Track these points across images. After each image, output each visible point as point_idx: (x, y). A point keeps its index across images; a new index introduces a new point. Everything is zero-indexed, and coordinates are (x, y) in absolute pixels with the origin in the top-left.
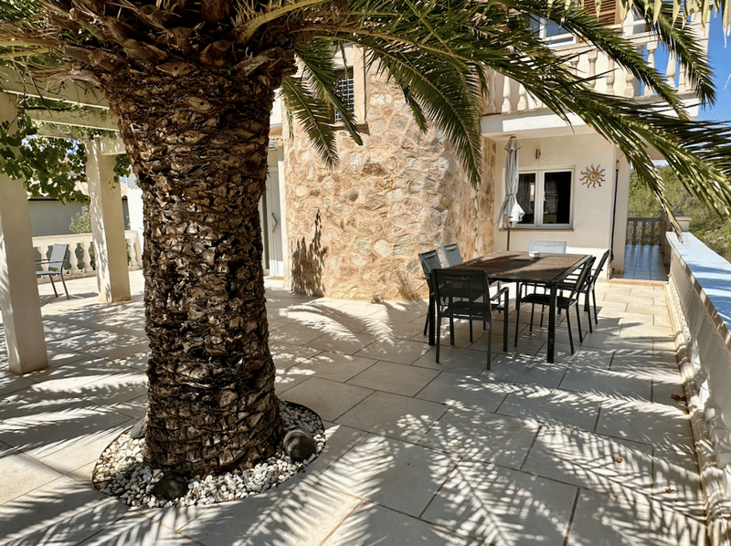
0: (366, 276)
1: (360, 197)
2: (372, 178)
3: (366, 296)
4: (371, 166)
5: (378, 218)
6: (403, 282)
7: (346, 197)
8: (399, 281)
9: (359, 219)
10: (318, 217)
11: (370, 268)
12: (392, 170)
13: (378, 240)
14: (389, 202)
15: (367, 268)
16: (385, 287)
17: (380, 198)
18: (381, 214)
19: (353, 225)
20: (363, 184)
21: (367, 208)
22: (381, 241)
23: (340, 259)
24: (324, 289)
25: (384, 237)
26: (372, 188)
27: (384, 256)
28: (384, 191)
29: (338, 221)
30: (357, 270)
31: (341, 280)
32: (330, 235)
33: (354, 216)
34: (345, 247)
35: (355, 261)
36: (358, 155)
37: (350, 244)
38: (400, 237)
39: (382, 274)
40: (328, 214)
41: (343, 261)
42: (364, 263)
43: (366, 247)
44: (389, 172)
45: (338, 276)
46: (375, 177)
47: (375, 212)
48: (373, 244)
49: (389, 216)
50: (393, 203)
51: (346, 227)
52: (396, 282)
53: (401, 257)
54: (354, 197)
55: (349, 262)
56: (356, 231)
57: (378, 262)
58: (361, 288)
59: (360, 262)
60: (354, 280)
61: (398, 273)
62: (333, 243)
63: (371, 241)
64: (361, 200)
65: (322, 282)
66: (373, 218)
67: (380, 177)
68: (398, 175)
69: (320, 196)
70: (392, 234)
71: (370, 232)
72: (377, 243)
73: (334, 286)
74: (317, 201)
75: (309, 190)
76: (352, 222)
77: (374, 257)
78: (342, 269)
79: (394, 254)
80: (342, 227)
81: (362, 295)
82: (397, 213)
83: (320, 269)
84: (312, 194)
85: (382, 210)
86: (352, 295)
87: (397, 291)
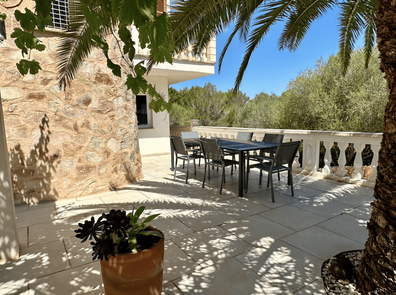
0: (102, 171)
1: (93, 102)
2: (103, 86)
3: (104, 187)
4: (102, 75)
5: (109, 120)
6: (127, 170)
7: (79, 101)
8: (125, 170)
9: (93, 122)
10: (44, 121)
11: (105, 163)
12: (116, 81)
13: (110, 138)
14: (115, 107)
15: (103, 164)
16: (117, 176)
17: (110, 104)
18: (110, 117)
19: (88, 127)
20: (95, 91)
21: (99, 112)
22: (112, 139)
23: (76, 160)
24: (56, 193)
25: (114, 135)
26: (103, 94)
27: (115, 151)
28: (112, 98)
29: (71, 124)
30: (95, 166)
31: (77, 179)
32: (61, 138)
33: (89, 119)
34: (80, 147)
35: (92, 160)
36: (90, 64)
37: (85, 145)
38: (124, 135)
39: (114, 167)
40: (57, 118)
41: (80, 161)
42: (101, 159)
43: (102, 145)
44: (115, 82)
45: (75, 175)
46: (105, 86)
47: (106, 115)
48: (106, 142)
49: (116, 118)
50: (118, 108)
51: (80, 130)
52: (124, 171)
53: (126, 150)
54: (87, 102)
55: (85, 161)
56: (91, 132)
57: (111, 157)
58: (99, 182)
59: (96, 159)
60: (92, 176)
61: (125, 164)
62: (66, 146)
63: (105, 140)
64: (95, 104)
65: (52, 187)
66: (104, 120)
67: (109, 86)
68: (120, 86)
69: (45, 99)
70: (119, 133)
71: (103, 133)
72: (109, 141)
73: (70, 186)
74: (41, 105)
75: (26, 93)
76: (87, 125)
77: (107, 153)
78: (79, 168)
79: (121, 149)
80: (76, 129)
81: (101, 188)
82: (121, 116)
83: (49, 175)
84: (31, 96)
85: (111, 113)
86: (90, 191)
87: (125, 178)
